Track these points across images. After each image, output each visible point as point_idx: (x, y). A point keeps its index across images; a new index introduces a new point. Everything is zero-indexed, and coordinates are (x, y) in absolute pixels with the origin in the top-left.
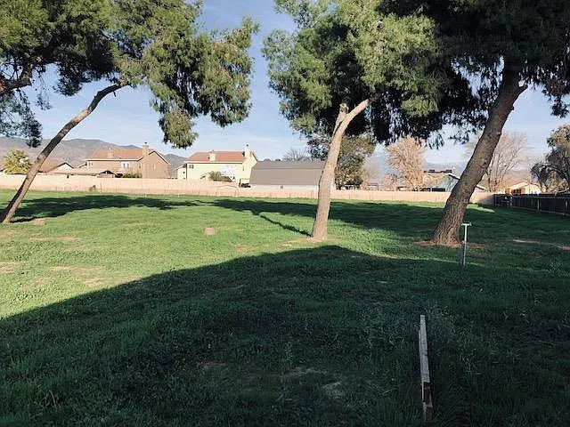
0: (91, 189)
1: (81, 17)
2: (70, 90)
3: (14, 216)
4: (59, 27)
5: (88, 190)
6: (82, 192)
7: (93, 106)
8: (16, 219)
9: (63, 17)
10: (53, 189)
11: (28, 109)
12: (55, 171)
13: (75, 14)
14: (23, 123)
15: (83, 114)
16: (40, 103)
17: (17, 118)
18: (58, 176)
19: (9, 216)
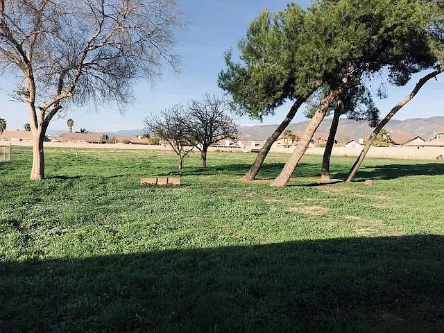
0: (438, 158)
1: (395, 26)
2: (402, 82)
3: (354, 177)
4: (381, 37)
5: (435, 159)
6: (429, 161)
7: (415, 92)
8: (357, 179)
9: (382, 30)
10: (405, 158)
11: (370, 100)
12: (411, 143)
13: (389, 25)
14: (368, 111)
15: (407, 99)
16: (380, 95)
17: (364, 108)
18: (410, 148)
19: (350, 177)
